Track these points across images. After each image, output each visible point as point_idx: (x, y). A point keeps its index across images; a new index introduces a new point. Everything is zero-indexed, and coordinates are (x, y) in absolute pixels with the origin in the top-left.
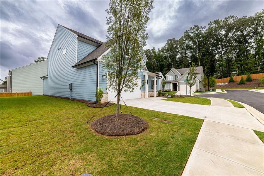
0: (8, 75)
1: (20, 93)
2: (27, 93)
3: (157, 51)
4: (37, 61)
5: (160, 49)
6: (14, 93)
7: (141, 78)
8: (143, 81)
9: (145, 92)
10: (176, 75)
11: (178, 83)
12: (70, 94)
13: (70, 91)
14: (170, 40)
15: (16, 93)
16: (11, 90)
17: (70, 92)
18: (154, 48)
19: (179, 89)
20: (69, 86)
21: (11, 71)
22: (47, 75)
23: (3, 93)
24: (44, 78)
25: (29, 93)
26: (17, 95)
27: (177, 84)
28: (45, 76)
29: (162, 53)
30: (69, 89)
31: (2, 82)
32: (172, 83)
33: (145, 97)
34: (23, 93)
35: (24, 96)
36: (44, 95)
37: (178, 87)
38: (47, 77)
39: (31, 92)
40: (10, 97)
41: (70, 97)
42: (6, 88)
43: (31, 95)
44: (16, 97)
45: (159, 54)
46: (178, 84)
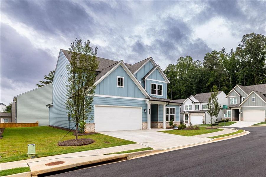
0: (13, 101)
1: (25, 123)
2: (33, 123)
3: (229, 54)
4: (48, 76)
5: (235, 50)
6: (19, 123)
7: (142, 107)
8: (145, 110)
9: (147, 123)
10: (241, 97)
11: (240, 109)
12: (68, 125)
13: (68, 121)
14: (247, 36)
15: (21, 123)
16: (16, 120)
17: (68, 123)
18: (223, 50)
19: (242, 117)
20: (67, 117)
21: (16, 97)
22: (53, 103)
23: (7, 123)
24: (50, 106)
25: (35, 123)
26: (23, 125)
27: (238, 110)
28: (50, 104)
29: (237, 57)
30: (67, 120)
31: (5, 108)
32: (231, 109)
33: (147, 129)
34: (28, 123)
35: (30, 127)
36: (50, 126)
37: (240, 115)
38: (52, 106)
39: (37, 122)
40: (16, 128)
41: (68, 128)
42: (11, 117)
43: (37, 126)
44: (21, 128)
45: (233, 58)
46: (240, 111)
